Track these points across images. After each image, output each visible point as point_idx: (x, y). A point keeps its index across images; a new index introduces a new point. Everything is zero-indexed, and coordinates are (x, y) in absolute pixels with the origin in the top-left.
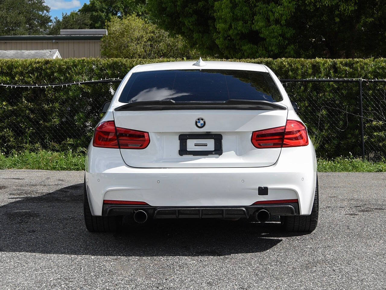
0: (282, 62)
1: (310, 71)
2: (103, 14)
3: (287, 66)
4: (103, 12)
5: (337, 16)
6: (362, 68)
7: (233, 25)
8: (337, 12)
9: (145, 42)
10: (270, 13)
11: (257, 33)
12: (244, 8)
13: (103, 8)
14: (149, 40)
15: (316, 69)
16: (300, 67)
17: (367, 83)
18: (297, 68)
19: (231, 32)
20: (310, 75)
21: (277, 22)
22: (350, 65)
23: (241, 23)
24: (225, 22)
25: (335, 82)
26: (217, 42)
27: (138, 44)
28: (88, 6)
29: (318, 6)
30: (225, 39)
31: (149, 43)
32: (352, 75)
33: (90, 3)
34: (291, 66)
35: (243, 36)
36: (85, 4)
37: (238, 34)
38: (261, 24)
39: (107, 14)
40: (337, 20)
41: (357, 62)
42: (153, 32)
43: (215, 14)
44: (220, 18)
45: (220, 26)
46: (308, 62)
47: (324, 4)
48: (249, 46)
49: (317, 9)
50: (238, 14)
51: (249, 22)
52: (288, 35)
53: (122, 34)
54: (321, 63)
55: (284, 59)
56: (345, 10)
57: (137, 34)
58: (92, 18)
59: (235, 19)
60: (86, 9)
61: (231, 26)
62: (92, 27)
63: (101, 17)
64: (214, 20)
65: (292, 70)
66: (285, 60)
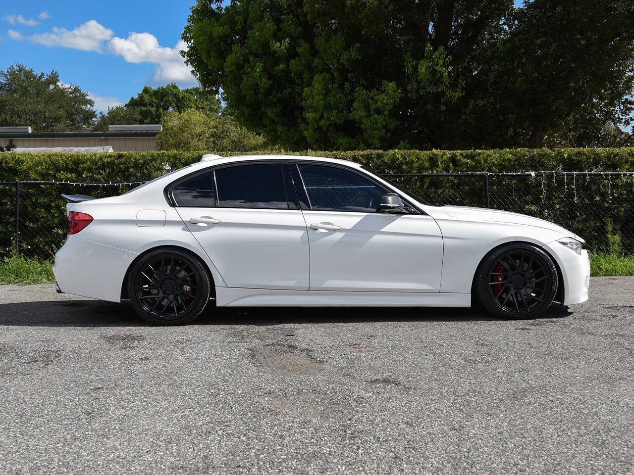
0: (394, 155)
1: (427, 164)
2: (153, 109)
3: (401, 159)
4: (152, 106)
5: (443, 104)
6: (486, 161)
7: (325, 114)
8: (443, 100)
9: (207, 138)
10: (371, 101)
11: (353, 122)
12: (338, 96)
13: (153, 102)
14: (212, 136)
15: (433, 161)
16: (415, 160)
17: (494, 177)
18: (412, 161)
19: (322, 123)
20: (427, 169)
21: (378, 111)
22: (472, 157)
23: (335, 112)
24: (316, 111)
25: (455, 176)
26: (306, 134)
27: (199, 140)
28: (136, 100)
29: (422, 93)
30: (315, 130)
31: (212, 139)
32: (474, 168)
33: (138, 96)
34: (405, 158)
35: (337, 127)
36: (132, 98)
37: (330, 125)
38: (362, 113)
39: (158, 109)
40: (443, 108)
41: (479, 154)
42: (216, 127)
43: (304, 102)
44: (311, 106)
45: (310, 115)
46: (425, 154)
47: (428, 91)
48: (346, 139)
49: (420, 97)
50: (331, 102)
51: (345, 112)
52: (392, 126)
53: (182, 129)
54: (439, 155)
55: (396, 150)
56: (451, 97)
57: (198, 130)
58: (141, 113)
59: (328, 107)
60: (133, 103)
61: (322, 116)
62: (142, 122)
63: (150, 112)
64: (302, 109)
65: (407, 163)
66: (398, 152)
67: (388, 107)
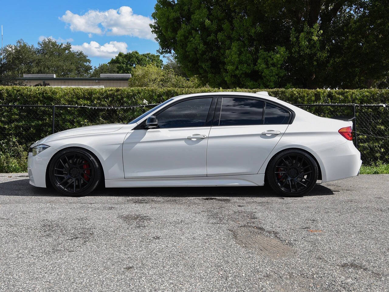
0: (292, 92)
1: (313, 98)
2: (124, 65)
3: (297, 95)
4: (124, 64)
5: (315, 61)
6: (352, 96)
7: (239, 67)
8: (315, 58)
9: (159, 82)
10: (269, 59)
11: (258, 72)
12: (247, 55)
13: (124, 61)
14: (161, 81)
15: (317, 96)
16: (306, 95)
17: (359, 107)
18: (304, 96)
19: (237, 72)
20: (314, 102)
21: (274, 65)
22: (342, 94)
23: (245, 65)
24: (233, 64)
25: (331, 106)
26: (226, 79)
27: (154, 83)
28: (114, 60)
29: (302, 54)
30: (231, 76)
31: (161, 83)
32: (344, 101)
33: (115, 58)
34: (299, 94)
35: (246, 75)
36: (112, 59)
37: (243, 73)
38: (263, 66)
39: (127, 65)
40: (315, 63)
41: (347, 92)
42: (163, 76)
43: (225, 59)
44: (230, 62)
45: (229, 67)
46: (312, 91)
47: (306, 52)
48: (252, 83)
49: (300, 56)
50: (243, 59)
51: (252, 65)
52: (282, 75)
53: (144, 76)
54: (321, 92)
55: (294, 89)
56: (320, 57)
57: (153, 77)
58: (118, 67)
59: (241, 62)
60: (113, 62)
61: (237, 68)
62: (118, 73)
63: (123, 67)
64: (224, 63)
65: (301, 97)
66: (295, 90)
67: (280, 62)
